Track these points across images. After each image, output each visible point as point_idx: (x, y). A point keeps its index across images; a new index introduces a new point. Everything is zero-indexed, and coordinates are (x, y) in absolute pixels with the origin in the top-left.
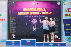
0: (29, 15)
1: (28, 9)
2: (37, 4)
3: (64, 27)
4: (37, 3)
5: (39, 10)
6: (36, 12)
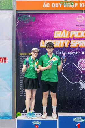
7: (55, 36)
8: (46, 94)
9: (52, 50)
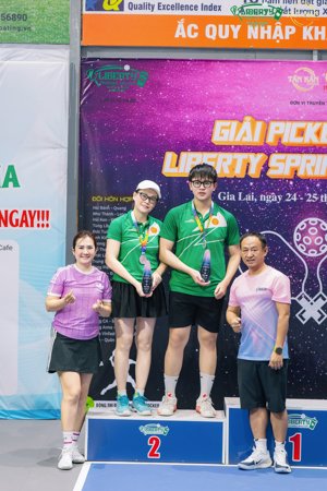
0: (265, 183)
7: (217, 139)
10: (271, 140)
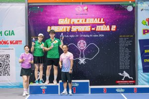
1: (69, 20)
2: (86, 11)
3: (141, 55)
4: (85, 8)
5: (91, 23)
6: (84, 27)
8: (49, 68)
9: (54, 35)
10: (72, 23)
